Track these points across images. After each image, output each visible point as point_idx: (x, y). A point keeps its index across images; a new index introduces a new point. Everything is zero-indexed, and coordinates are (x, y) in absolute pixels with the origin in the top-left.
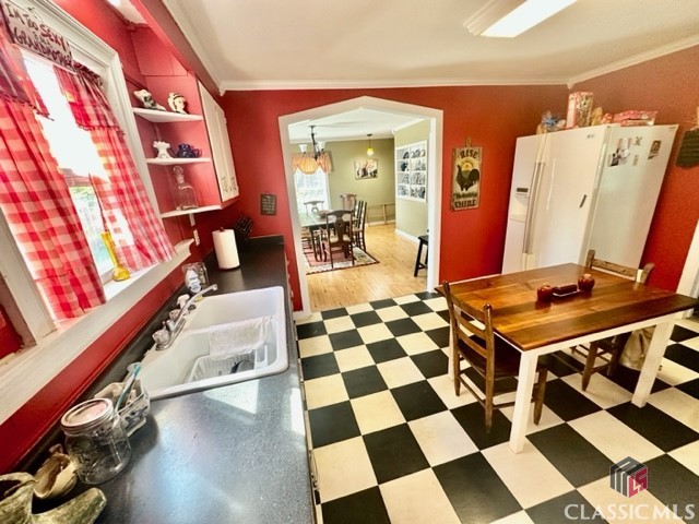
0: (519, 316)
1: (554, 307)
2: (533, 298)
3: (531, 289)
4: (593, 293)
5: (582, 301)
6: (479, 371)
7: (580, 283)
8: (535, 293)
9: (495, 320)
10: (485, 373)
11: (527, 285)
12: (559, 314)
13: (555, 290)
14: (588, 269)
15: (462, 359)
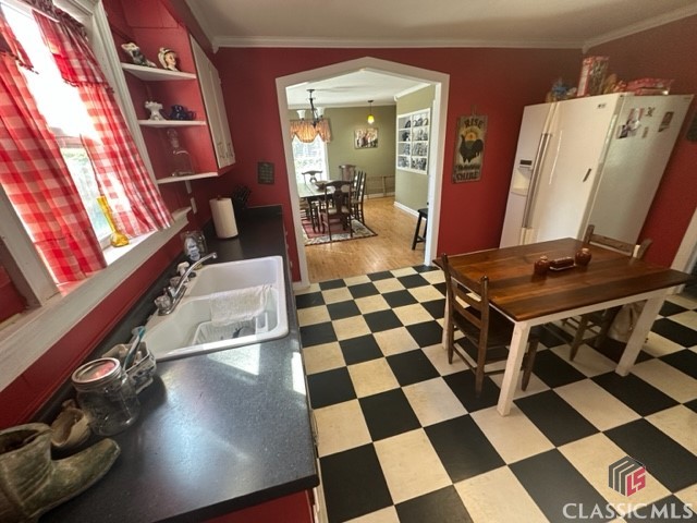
0: (514, 288)
1: (549, 281)
2: (530, 270)
3: (529, 263)
4: (589, 268)
5: (578, 275)
6: (472, 340)
7: (576, 257)
8: (532, 266)
9: (491, 291)
10: (478, 343)
11: (525, 258)
12: (554, 287)
13: (552, 264)
14: (586, 244)
15: (456, 329)
